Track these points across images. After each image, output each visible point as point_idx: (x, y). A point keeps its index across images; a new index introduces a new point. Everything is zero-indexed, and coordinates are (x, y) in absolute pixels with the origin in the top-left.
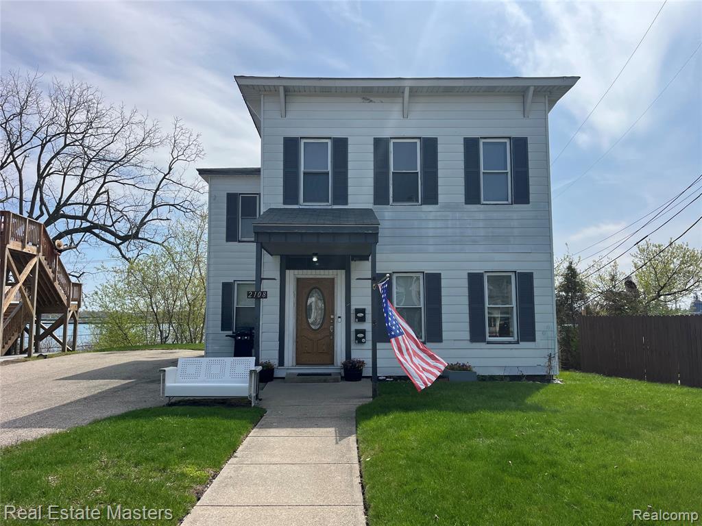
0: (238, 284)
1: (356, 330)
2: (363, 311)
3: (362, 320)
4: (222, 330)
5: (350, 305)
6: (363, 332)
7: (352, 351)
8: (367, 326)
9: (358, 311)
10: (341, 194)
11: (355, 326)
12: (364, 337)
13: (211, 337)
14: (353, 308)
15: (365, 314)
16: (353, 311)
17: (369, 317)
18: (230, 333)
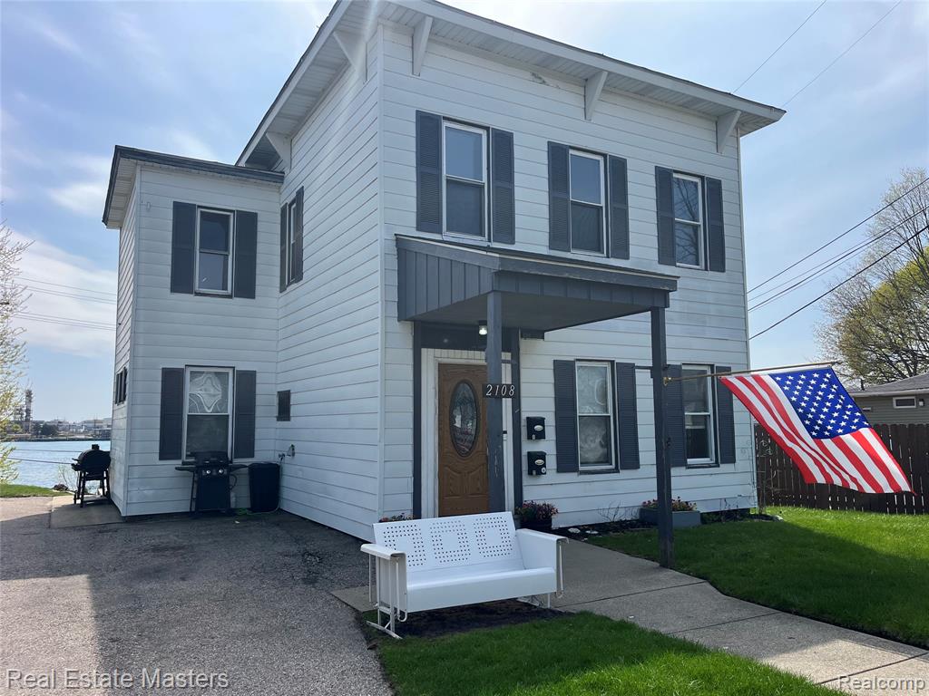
0: (191, 372)
1: (529, 453)
2: (541, 421)
3: (541, 435)
4: (160, 459)
5: (520, 411)
6: (542, 456)
7: (525, 489)
8: (548, 446)
9: (532, 422)
10: (505, 227)
11: (528, 447)
12: (544, 465)
13: (136, 472)
14: (524, 416)
15: (544, 426)
16: (524, 423)
17: (550, 432)
18: (178, 463)
